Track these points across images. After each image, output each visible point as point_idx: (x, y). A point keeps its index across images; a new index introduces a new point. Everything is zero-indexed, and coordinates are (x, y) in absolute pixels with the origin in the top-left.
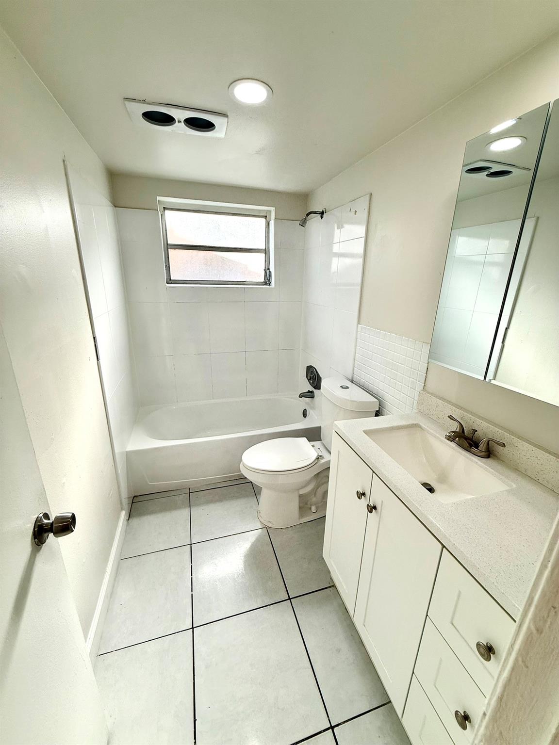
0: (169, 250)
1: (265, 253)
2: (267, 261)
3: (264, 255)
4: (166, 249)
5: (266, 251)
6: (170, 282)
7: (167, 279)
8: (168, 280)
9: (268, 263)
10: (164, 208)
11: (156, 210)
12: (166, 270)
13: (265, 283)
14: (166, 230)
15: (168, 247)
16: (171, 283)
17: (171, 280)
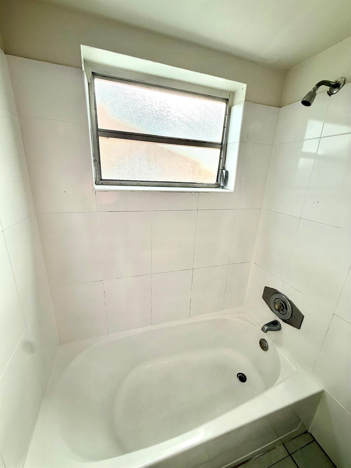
0: (99, 137)
1: (221, 149)
2: (223, 158)
3: (219, 150)
4: (95, 136)
5: (223, 147)
6: (101, 182)
7: (96, 179)
8: (98, 180)
9: (224, 161)
10: (93, 73)
11: (78, 67)
12: (95, 165)
13: (218, 186)
14: (95, 109)
15: (99, 133)
16: (102, 184)
17: (101, 180)
